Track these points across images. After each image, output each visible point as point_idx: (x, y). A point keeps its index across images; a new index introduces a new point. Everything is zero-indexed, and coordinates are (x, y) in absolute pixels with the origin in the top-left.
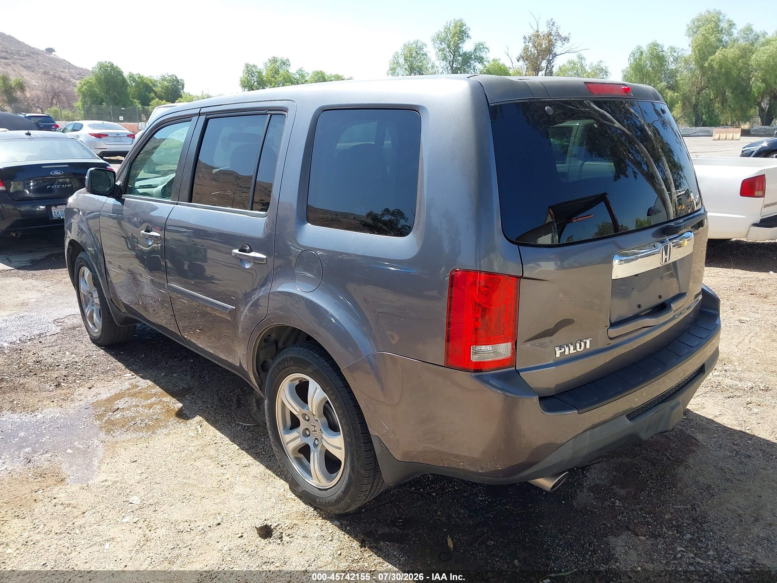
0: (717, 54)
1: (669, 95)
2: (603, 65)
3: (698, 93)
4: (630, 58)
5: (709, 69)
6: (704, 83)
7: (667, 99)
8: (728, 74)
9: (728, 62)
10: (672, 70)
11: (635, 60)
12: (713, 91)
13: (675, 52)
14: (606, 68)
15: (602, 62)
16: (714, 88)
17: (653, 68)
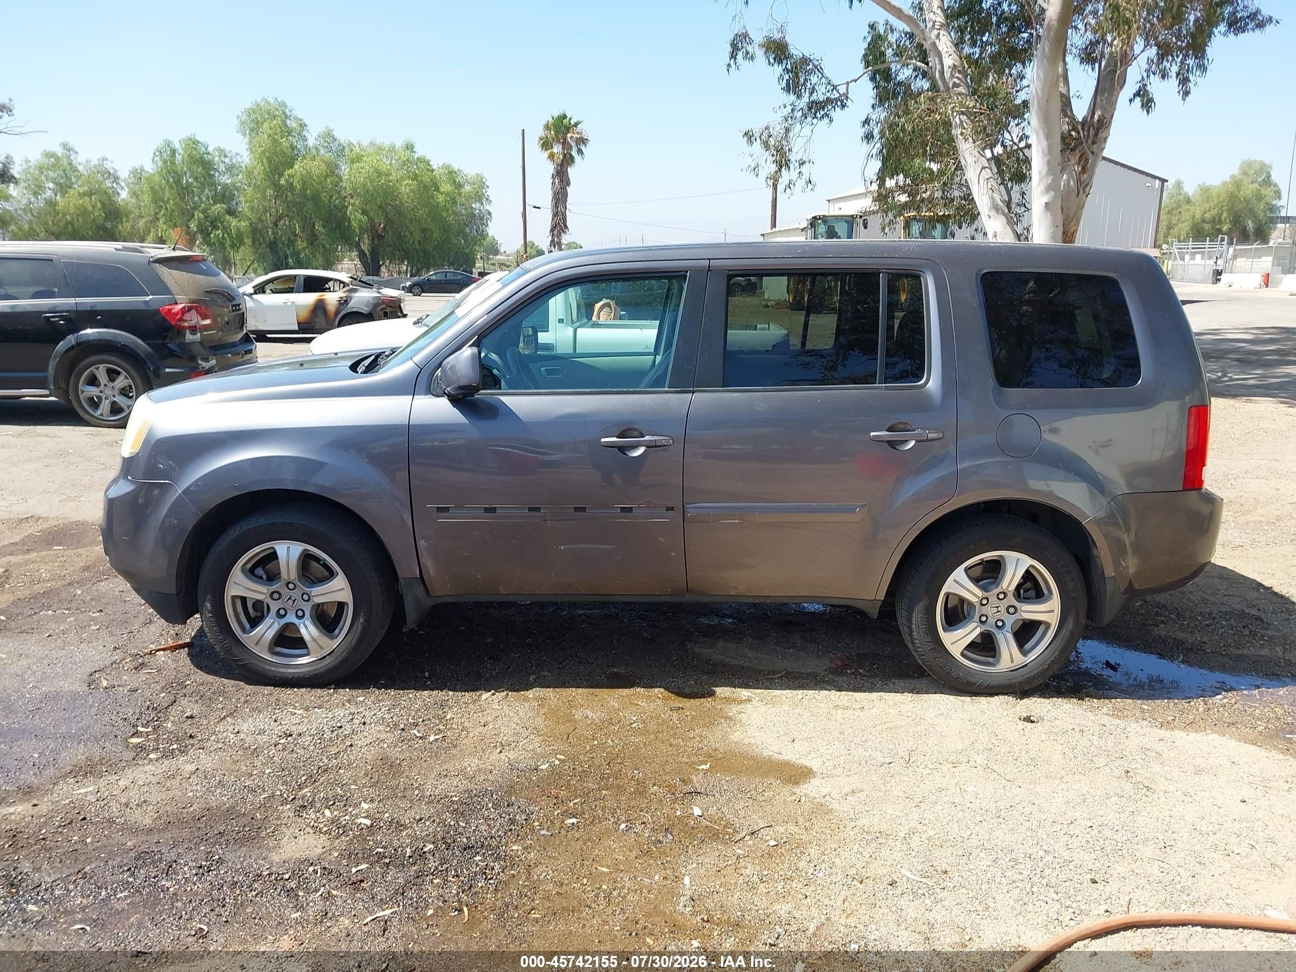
0: (296, 167)
1: (234, 224)
2: (108, 165)
3: (276, 224)
4: (155, 159)
5: (287, 189)
6: (283, 210)
7: (231, 230)
8: (316, 197)
9: (314, 181)
10: (226, 184)
11: (165, 162)
12: (298, 222)
13: (226, 156)
14: (116, 171)
15: (107, 160)
16: (299, 218)
17: (196, 179)
